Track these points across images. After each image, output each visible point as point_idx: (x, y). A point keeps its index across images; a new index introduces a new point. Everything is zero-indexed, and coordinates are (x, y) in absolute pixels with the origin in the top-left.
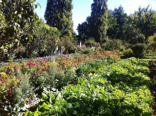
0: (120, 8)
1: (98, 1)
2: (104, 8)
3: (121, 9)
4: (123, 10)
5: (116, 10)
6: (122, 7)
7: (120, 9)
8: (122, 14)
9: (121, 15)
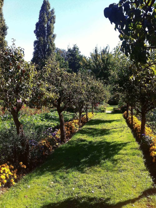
0: (74, 48)
1: (42, 38)
2: (50, 48)
3: (76, 49)
4: (79, 51)
5: (69, 50)
6: (78, 47)
7: (74, 50)
8: (78, 56)
9: (76, 57)
